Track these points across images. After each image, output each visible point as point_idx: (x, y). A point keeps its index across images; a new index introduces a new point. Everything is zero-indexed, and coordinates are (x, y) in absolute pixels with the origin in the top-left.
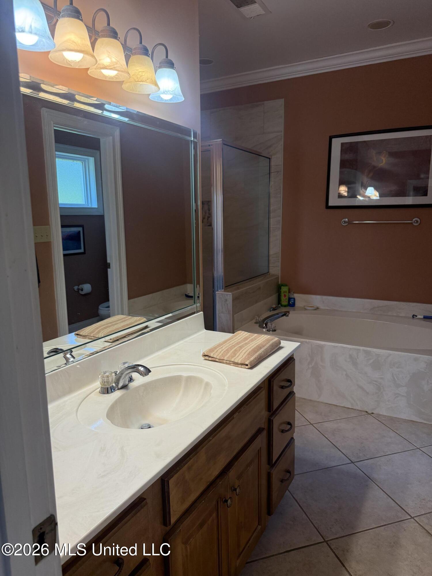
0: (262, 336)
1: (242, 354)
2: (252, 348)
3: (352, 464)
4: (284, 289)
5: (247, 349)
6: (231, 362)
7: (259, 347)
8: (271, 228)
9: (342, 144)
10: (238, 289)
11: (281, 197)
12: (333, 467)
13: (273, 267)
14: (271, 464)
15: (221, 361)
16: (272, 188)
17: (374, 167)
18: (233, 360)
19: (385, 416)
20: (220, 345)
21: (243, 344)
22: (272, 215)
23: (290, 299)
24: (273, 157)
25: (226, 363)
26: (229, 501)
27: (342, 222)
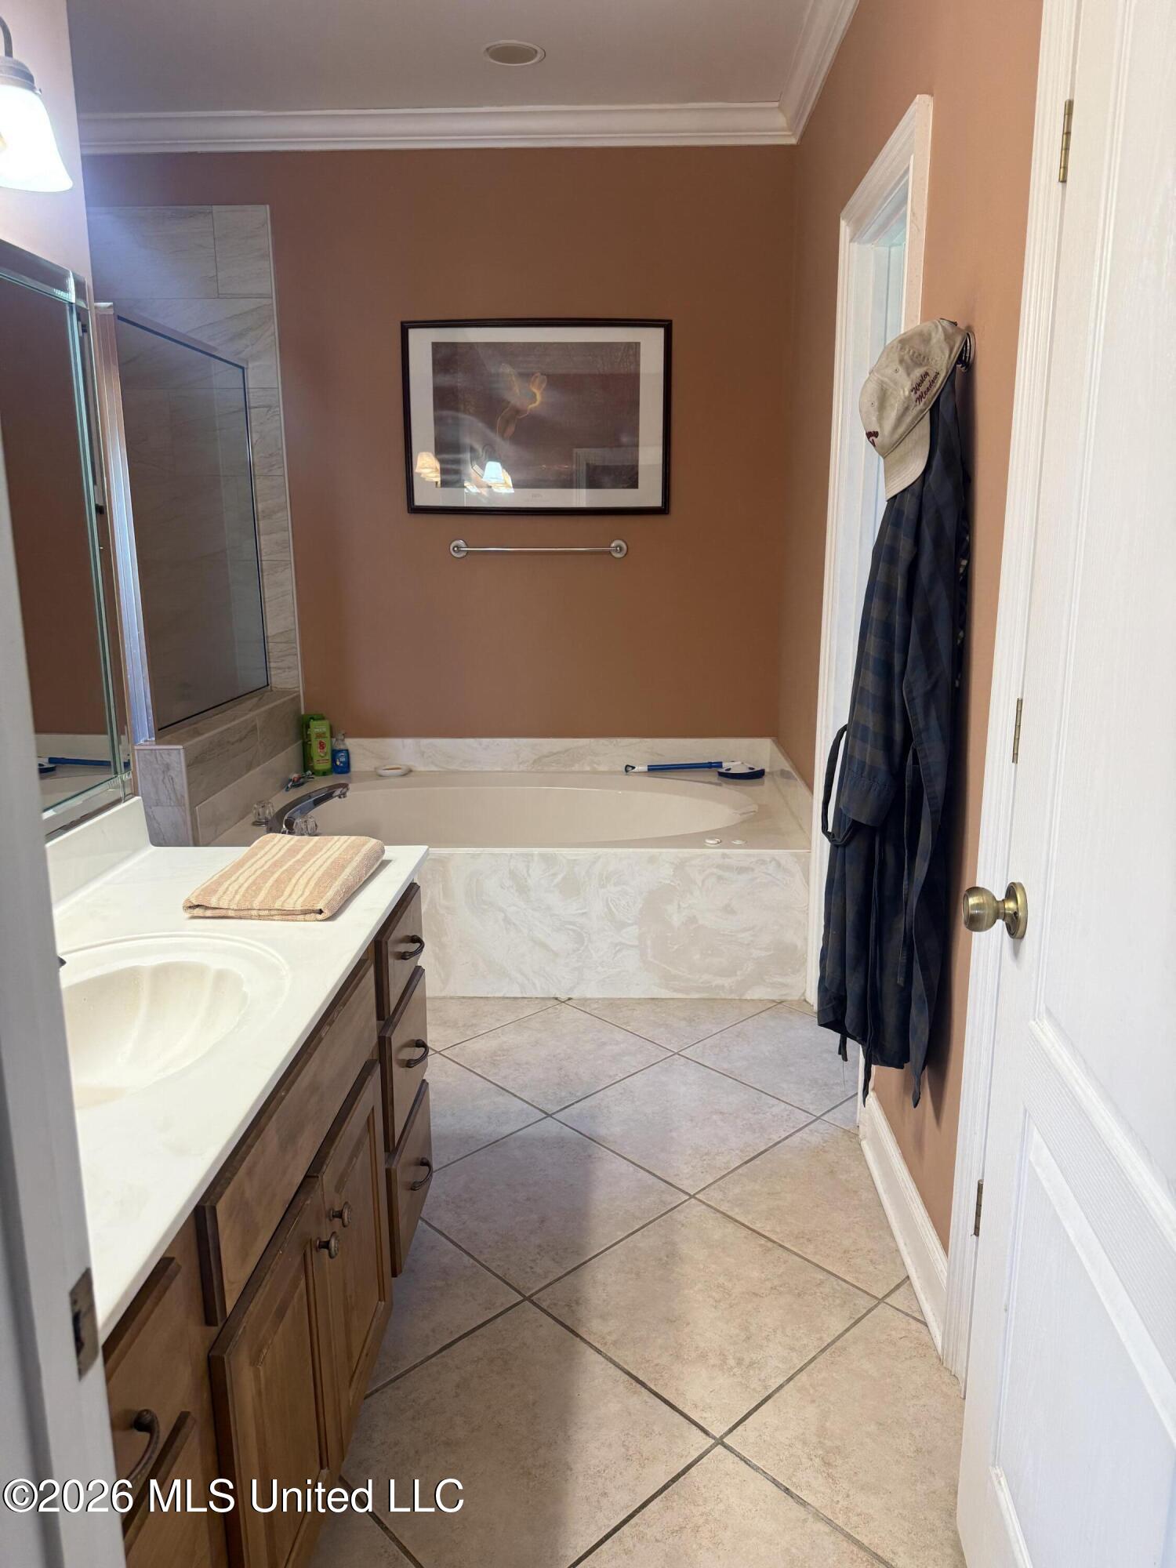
0: (333, 841)
1: (301, 886)
2: (322, 870)
3: (549, 1118)
4: (318, 728)
5: (309, 874)
6: (273, 912)
7: (338, 866)
8: (263, 562)
9: (436, 347)
10: (198, 733)
11: (284, 476)
12: (508, 1135)
13: (279, 668)
14: (391, 1148)
15: (242, 913)
16: (255, 450)
17: (517, 411)
18: (278, 905)
19: (597, 1000)
20: (225, 876)
21: (290, 863)
22: (262, 525)
23: (335, 753)
24: (250, 365)
25: (260, 917)
26: (333, 1243)
27: (451, 548)
